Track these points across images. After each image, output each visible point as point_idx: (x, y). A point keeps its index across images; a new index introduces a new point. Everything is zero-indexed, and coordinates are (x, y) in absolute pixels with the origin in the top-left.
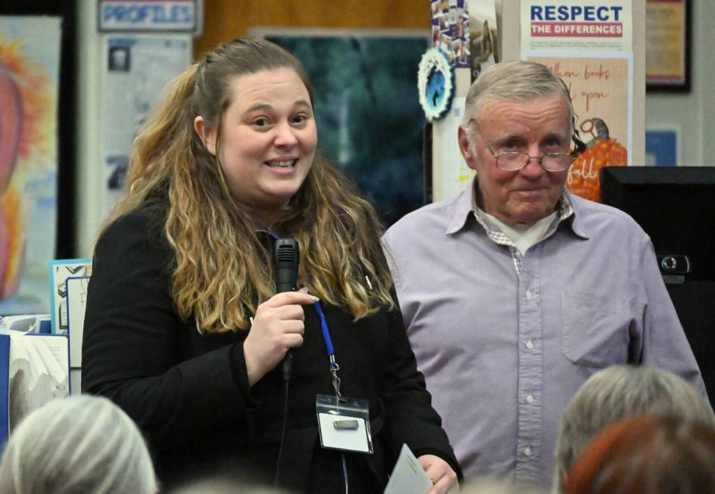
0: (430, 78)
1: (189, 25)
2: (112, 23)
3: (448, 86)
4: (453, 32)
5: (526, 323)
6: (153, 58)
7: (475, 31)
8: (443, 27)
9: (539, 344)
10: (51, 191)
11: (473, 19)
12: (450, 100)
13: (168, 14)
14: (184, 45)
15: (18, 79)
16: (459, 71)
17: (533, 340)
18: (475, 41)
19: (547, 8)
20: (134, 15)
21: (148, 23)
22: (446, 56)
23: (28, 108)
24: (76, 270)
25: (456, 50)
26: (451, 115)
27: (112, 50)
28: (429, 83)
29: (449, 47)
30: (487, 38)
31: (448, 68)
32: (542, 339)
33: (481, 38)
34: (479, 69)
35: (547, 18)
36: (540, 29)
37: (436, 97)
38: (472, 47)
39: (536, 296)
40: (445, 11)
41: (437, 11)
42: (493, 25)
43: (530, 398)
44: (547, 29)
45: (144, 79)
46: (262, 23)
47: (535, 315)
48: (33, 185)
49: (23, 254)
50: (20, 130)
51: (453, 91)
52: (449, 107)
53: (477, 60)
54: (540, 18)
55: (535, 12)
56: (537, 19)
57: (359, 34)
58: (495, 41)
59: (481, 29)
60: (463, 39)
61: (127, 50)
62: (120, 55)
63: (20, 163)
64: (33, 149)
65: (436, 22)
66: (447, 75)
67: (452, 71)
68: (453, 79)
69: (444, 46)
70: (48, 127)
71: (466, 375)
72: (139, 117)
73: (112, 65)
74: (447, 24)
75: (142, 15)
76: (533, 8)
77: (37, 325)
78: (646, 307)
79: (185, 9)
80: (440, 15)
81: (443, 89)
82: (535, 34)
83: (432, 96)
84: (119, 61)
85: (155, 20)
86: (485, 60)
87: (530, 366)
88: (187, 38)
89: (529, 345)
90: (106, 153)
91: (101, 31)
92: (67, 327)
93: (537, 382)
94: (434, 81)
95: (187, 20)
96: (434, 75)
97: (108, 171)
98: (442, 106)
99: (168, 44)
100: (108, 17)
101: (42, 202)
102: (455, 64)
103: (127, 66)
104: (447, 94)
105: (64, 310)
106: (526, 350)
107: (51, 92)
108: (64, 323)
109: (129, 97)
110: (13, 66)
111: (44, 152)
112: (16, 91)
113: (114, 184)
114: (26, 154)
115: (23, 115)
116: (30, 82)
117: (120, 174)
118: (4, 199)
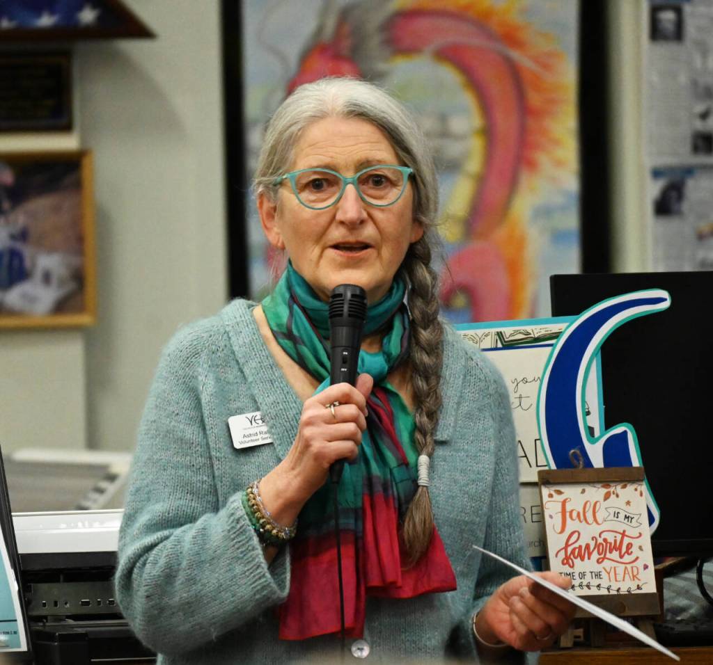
10: (571, 221)
15: (515, 55)
23: (534, 99)
27: (654, 10)
48: (544, 212)
50: (524, 129)
61: (678, 10)
62: (668, 17)
63: (526, 180)
64: (543, 159)
72: (701, 107)
73: (656, 33)
84: (667, 26)
90: (649, 163)
97: (654, 189)
101: (558, 237)
103: (678, 34)
107: (568, 75)
109: (683, 79)
110: (511, 37)
111: (559, 163)
112: (515, 73)
113: (665, 206)
114: (531, 165)
115: (525, 111)
116: (536, 60)
117: (674, 194)
118: (501, 233)
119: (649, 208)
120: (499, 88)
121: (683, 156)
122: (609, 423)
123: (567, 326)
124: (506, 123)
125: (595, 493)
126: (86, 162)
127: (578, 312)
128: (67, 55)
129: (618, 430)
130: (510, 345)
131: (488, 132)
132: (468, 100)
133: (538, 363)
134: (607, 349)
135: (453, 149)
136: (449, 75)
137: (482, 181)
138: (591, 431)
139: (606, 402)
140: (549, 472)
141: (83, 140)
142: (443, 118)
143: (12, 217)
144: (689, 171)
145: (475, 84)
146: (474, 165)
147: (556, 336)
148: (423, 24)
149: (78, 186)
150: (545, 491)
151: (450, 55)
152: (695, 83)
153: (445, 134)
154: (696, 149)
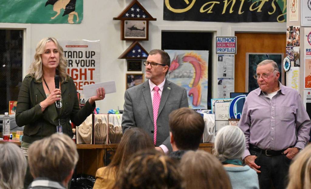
0: (286, 63)
1: (234, 52)
2: (219, 52)
3: (289, 65)
4: (290, 54)
5: (272, 113)
6: (227, 59)
7: (295, 54)
8: (288, 53)
9: (275, 117)
10: (207, 85)
11: (295, 52)
12: (290, 67)
13: (230, 50)
14: (233, 56)
15: (200, 62)
16: (292, 62)
17: (273, 117)
18: (295, 56)
19: (309, 49)
20: (223, 50)
21: (226, 52)
22: (289, 59)
23: (202, 68)
24: (216, 101)
25: (291, 58)
26: (290, 70)
27: (219, 57)
28: (286, 64)
29: (290, 57)
30: (297, 55)
31: (289, 61)
32: (275, 116)
33: (296, 55)
34: (296, 61)
35: (309, 51)
36: (308, 53)
37: (287, 67)
38: (294, 57)
39: (274, 108)
40: (289, 50)
41: (287, 50)
42: (298, 53)
43: (273, 128)
44: (309, 53)
45: (225, 63)
46: (248, 52)
47: (274, 111)
48: (203, 84)
49: (201, 97)
50: (201, 72)
51: (290, 66)
52: (290, 69)
53: (295, 59)
54: (308, 51)
55: (307, 50)
56: (307, 52)
57: (268, 54)
58: (299, 56)
59: (296, 53)
60: (292, 55)
61: (222, 57)
62: (220, 58)
63: (201, 79)
64: (203, 77)
65: (287, 52)
66: (289, 63)
67: (290, 62)
68: (290, 63)
69: (289, 57)
70: (206, 72)
71: (260, 124)
72: (224, 70)
73: (219, 60)
74: (289, 52)
75: (225, 50)
76: (306, 49)
77: (209, 112)
78: (297, 109)
79: (233, 49)
80: (288, 51)
81: (288, 65)
82: (307, 54)
83: (286, 67)
84: (220, 59)
85: (228, 51)
86: (297, 60)
87: (273, 122)
88: (234, 55)
89: (273, 118)
90: (217, 77)
91: (216, 53)
92: (215, 112)
93: (274, 125)
94: (287, 64)
95: (234, 51)
96: (287, 62)
97: (218, 81)
98: (288, 69)
99: (230, 56)
100: (218, 50)
101: (205, 87)
102: (291, 60)
103: (222, 60)
104: (289, 66)
105: (214, 109)
106: (272, 119)
107: (207, 65)
108: (214, 111)
109: (222, 66)
110: (199, 60)
111: (205, 77)
112: (200, 65)
113: (219, 83)
114: (202, 77)
115: (201, 70)
116: (203, 63)
117: (221, 82)
118: (197, 86)
119: (217, 83)
120: (197, 67)
121: (222, 77)
122: (238, 113)
123: (232, 99)
124: (198, 72)
125: (235, 122)
126: (143, 75)
127: (234, 97)
128: (141, 61)
129: (239, 113)
130: (225, 102)
131: (196, 73)
132: (193, 68)
133: (229, 104)
134: (237, 102)
135: (191, 75)
136: (191, 65)
137: (195, 79)
138: (235, 114)
139: (237, 110)
140: (230, 119)
141: (143, 72)
142: (190, 71)
143: (133, 82)
144: (223, 79)
145: (194, 66)
146: (194, 77)
147: (231, 101)
148: (187, 58)
149: (142, 79)
150: (229, 122)
151: (191, 62)
152: (224, 67)
153: (190, 73)
154: (224, 76)
